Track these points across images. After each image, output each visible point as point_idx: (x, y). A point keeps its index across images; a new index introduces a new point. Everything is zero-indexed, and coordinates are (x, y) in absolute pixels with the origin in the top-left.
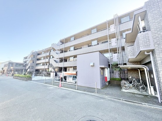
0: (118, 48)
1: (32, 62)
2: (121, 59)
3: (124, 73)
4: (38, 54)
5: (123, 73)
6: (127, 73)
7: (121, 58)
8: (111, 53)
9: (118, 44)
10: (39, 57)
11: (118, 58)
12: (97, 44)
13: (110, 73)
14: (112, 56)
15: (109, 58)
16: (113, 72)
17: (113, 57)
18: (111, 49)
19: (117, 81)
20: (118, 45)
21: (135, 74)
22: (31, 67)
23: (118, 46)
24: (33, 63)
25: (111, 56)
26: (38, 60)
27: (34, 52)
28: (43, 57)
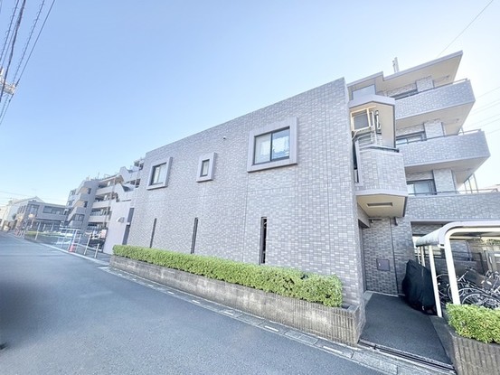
1: (82, 204)
4: (101, 187)
10: (101, 192)
22: (77, 218)
24: (85, 206)
26: (100, 199)
28: (108, 194)
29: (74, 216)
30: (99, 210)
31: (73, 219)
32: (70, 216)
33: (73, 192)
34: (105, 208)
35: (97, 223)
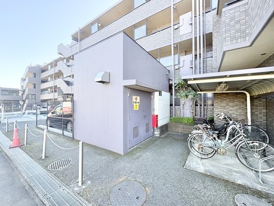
0: (196, 38)
1: (32, 86)
2: (200, 68)
3: (205, 105)
4: (43, 71)
5: (201, 105)
6: (213, 105)
7: (200, 65)
8: (177, 56)
9: (195, 27)
10: (44, 75)
11: (193, 66)
12: (145, 35)
13: (171, 105)
14: (179, 64)
15: (172, 69)
16: (177, 103)
17: (181, 65)
18: (177, 44)
19: (186, 124)
20: (195, 32)
21: (233, 107)
22: (30, 97)
23: (195, 34)
24: (35, 88)
25: (177, 63)
26: (43, 81)
27: (34, 67)
28: (51, 76)
29: (28, 95)
30: (46, 89)
31: (27, 98)
32: (25, 96)
33: (24, 80)
34: (51, 88)
35: (47, 100)
